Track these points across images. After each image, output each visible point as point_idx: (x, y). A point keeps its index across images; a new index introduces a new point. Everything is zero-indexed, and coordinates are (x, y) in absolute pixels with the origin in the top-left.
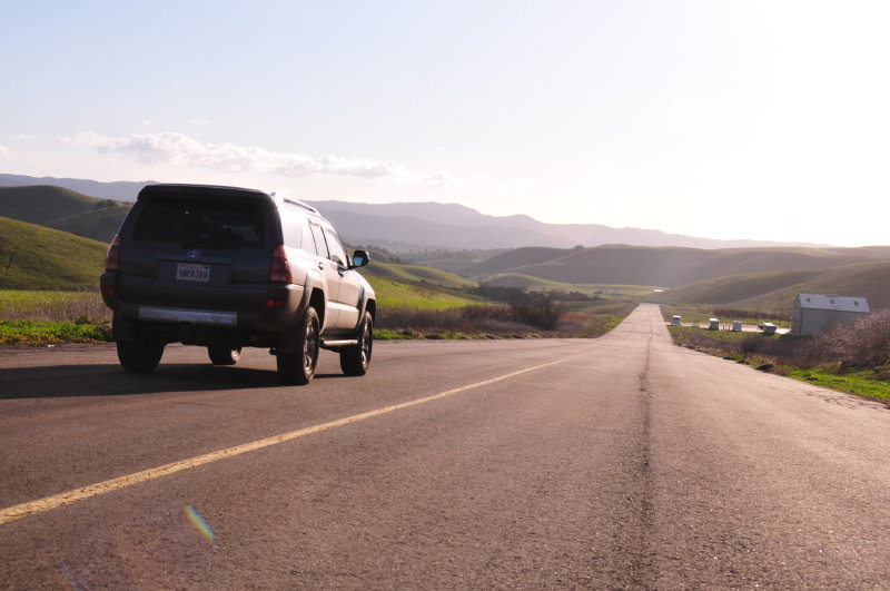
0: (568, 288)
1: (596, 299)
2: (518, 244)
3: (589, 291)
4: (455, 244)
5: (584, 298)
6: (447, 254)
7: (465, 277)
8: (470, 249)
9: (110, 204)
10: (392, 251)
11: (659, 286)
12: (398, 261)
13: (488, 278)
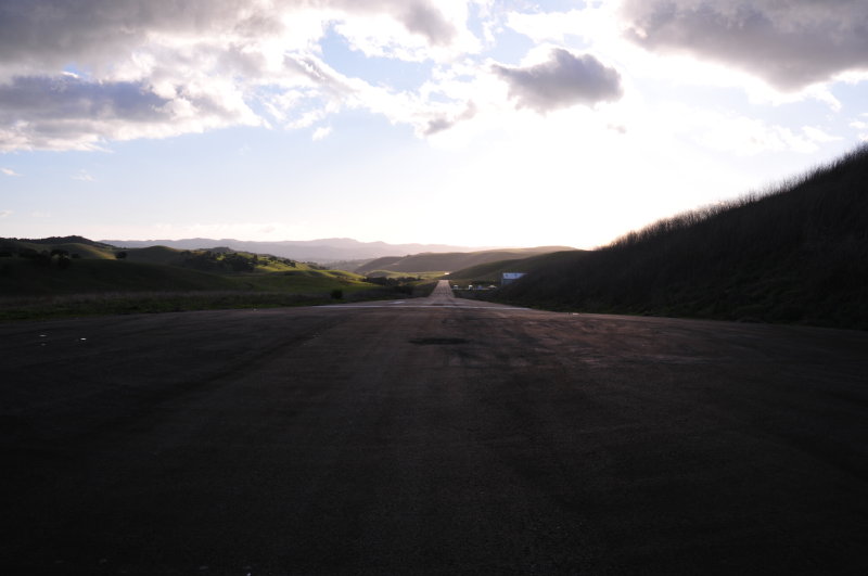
0: (406, 275)
1: (419, 279)
2: (379, 257)
3: (415, 276)
4: (348, 257)
5: (414, 279)
6: (345, 263)
7: (355, 272)
8: (356, 259)
9: (188, 252)
10: (319, 263)
11: (447, 271)
12: (324, 268)
13: (367, 273)
